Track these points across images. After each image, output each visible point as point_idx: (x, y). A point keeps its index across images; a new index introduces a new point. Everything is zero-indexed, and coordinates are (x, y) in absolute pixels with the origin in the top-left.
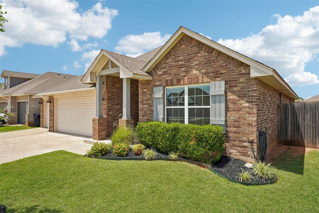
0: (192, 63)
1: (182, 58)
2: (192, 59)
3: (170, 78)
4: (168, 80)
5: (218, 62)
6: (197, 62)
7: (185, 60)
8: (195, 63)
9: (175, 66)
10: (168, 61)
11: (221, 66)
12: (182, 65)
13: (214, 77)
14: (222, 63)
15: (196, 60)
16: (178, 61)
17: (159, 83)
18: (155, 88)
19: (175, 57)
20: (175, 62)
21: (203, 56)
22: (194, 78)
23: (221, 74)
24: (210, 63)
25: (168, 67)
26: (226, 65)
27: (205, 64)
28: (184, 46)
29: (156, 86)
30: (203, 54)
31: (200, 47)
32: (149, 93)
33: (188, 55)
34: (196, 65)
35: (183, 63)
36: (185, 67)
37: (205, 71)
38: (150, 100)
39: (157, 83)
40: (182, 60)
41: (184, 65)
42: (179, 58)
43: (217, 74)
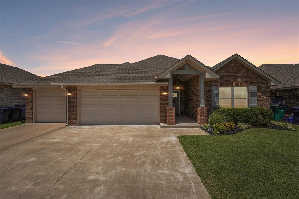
0: (238, 75)
1: (231, 71)
2: (238, 73)
3: (223, 82)
4: (221, 83)
5: (252, 76)
6: (241, 75)
7: (233, 72)
8: (239, 75)
9: (227, 75)
10: (221, 71)
11: (254, 79)
12: (232, 75)
13: (250, 84)
14: (254, 77)
15: (240, 74)
16: (229, 73)
17: (215, 84)
18: (212, 87)
19: (227, 70)
20: (227, 73)
21: (245, 72)
22: (239, 83)
23: (254, 82)
24: (248, 76)
25: (222, 75)
26: (256, 79)
27: (246, 76)
28: (232, 65)
29: (213, 86)
30: (244, 71)
31: (242, 68)
32: (207, 90)
33: (235, 70)
34: (240, 76)
35: (232, 74)
36: (234, 76)
37: (245, 80)
38: (207, 94)
39: (213, 84)
40: (231, 73)
41: (233, 75)
42: (230, 71)
43: (252, 82)
